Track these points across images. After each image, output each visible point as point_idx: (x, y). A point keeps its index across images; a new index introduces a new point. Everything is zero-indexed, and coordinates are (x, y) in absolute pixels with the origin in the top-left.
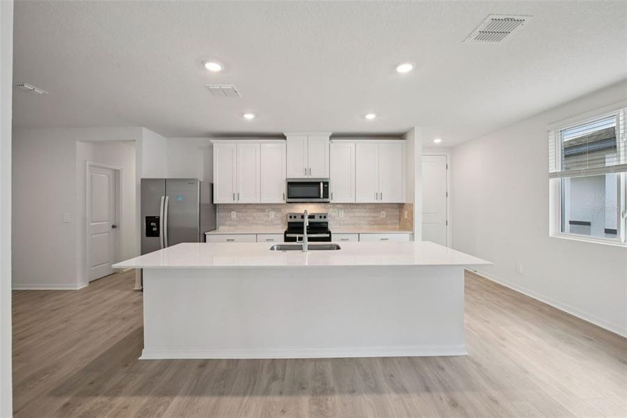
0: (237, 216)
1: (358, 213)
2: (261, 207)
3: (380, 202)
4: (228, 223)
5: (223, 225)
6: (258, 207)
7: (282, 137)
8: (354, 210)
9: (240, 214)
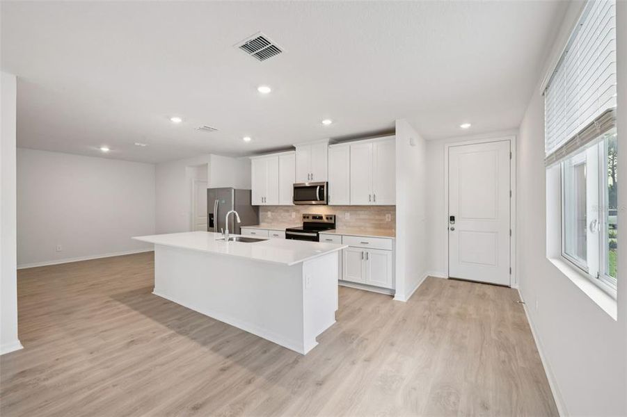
0: (272, 215)
1: (363, 215)
2: (286, 208)
3: (374, 204)
4: (266, 220)
5: (264, 222)
6: (284, 208)
7: (293, 148)
8: (359, 212)
9: (273, 214)
